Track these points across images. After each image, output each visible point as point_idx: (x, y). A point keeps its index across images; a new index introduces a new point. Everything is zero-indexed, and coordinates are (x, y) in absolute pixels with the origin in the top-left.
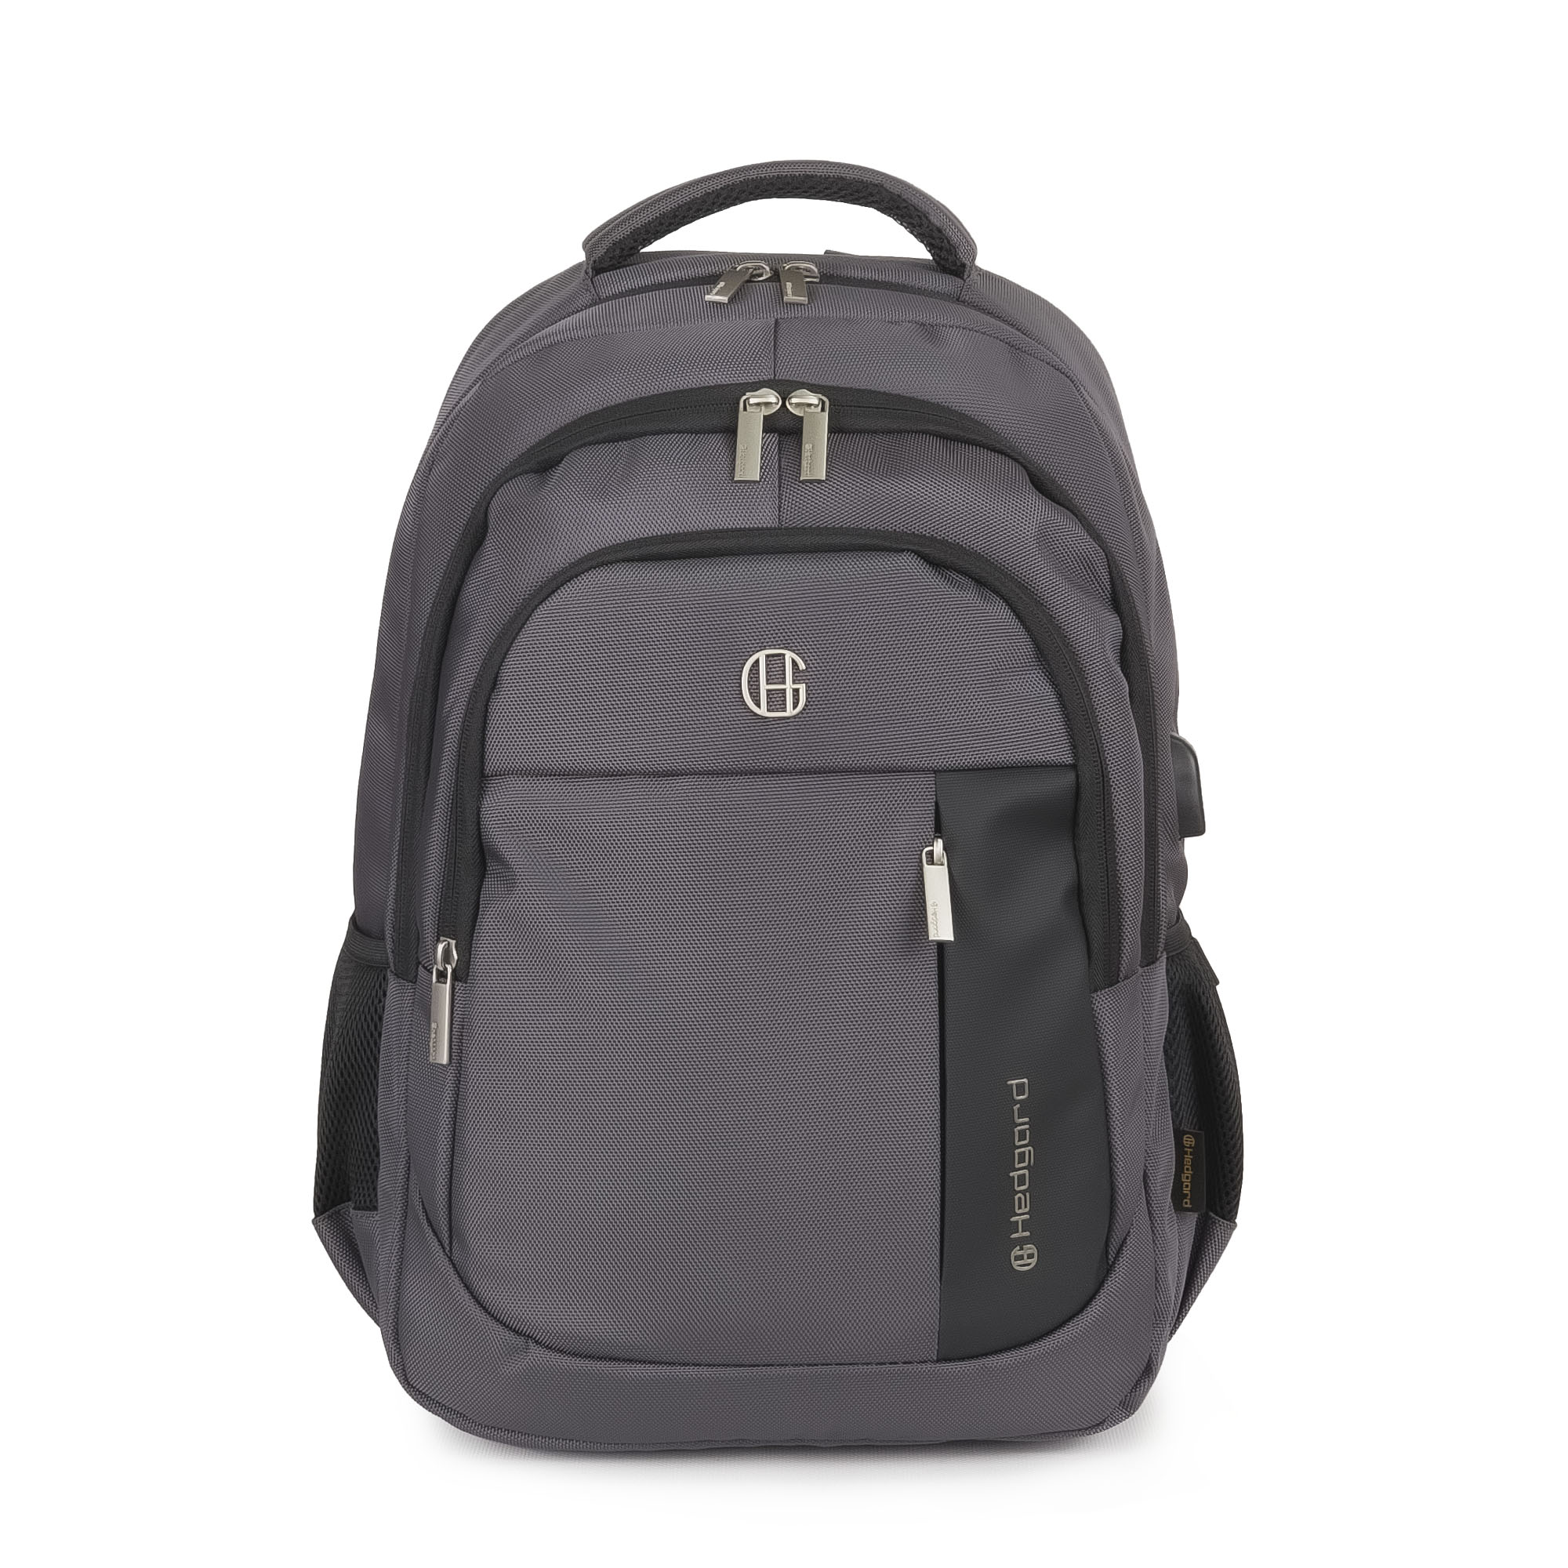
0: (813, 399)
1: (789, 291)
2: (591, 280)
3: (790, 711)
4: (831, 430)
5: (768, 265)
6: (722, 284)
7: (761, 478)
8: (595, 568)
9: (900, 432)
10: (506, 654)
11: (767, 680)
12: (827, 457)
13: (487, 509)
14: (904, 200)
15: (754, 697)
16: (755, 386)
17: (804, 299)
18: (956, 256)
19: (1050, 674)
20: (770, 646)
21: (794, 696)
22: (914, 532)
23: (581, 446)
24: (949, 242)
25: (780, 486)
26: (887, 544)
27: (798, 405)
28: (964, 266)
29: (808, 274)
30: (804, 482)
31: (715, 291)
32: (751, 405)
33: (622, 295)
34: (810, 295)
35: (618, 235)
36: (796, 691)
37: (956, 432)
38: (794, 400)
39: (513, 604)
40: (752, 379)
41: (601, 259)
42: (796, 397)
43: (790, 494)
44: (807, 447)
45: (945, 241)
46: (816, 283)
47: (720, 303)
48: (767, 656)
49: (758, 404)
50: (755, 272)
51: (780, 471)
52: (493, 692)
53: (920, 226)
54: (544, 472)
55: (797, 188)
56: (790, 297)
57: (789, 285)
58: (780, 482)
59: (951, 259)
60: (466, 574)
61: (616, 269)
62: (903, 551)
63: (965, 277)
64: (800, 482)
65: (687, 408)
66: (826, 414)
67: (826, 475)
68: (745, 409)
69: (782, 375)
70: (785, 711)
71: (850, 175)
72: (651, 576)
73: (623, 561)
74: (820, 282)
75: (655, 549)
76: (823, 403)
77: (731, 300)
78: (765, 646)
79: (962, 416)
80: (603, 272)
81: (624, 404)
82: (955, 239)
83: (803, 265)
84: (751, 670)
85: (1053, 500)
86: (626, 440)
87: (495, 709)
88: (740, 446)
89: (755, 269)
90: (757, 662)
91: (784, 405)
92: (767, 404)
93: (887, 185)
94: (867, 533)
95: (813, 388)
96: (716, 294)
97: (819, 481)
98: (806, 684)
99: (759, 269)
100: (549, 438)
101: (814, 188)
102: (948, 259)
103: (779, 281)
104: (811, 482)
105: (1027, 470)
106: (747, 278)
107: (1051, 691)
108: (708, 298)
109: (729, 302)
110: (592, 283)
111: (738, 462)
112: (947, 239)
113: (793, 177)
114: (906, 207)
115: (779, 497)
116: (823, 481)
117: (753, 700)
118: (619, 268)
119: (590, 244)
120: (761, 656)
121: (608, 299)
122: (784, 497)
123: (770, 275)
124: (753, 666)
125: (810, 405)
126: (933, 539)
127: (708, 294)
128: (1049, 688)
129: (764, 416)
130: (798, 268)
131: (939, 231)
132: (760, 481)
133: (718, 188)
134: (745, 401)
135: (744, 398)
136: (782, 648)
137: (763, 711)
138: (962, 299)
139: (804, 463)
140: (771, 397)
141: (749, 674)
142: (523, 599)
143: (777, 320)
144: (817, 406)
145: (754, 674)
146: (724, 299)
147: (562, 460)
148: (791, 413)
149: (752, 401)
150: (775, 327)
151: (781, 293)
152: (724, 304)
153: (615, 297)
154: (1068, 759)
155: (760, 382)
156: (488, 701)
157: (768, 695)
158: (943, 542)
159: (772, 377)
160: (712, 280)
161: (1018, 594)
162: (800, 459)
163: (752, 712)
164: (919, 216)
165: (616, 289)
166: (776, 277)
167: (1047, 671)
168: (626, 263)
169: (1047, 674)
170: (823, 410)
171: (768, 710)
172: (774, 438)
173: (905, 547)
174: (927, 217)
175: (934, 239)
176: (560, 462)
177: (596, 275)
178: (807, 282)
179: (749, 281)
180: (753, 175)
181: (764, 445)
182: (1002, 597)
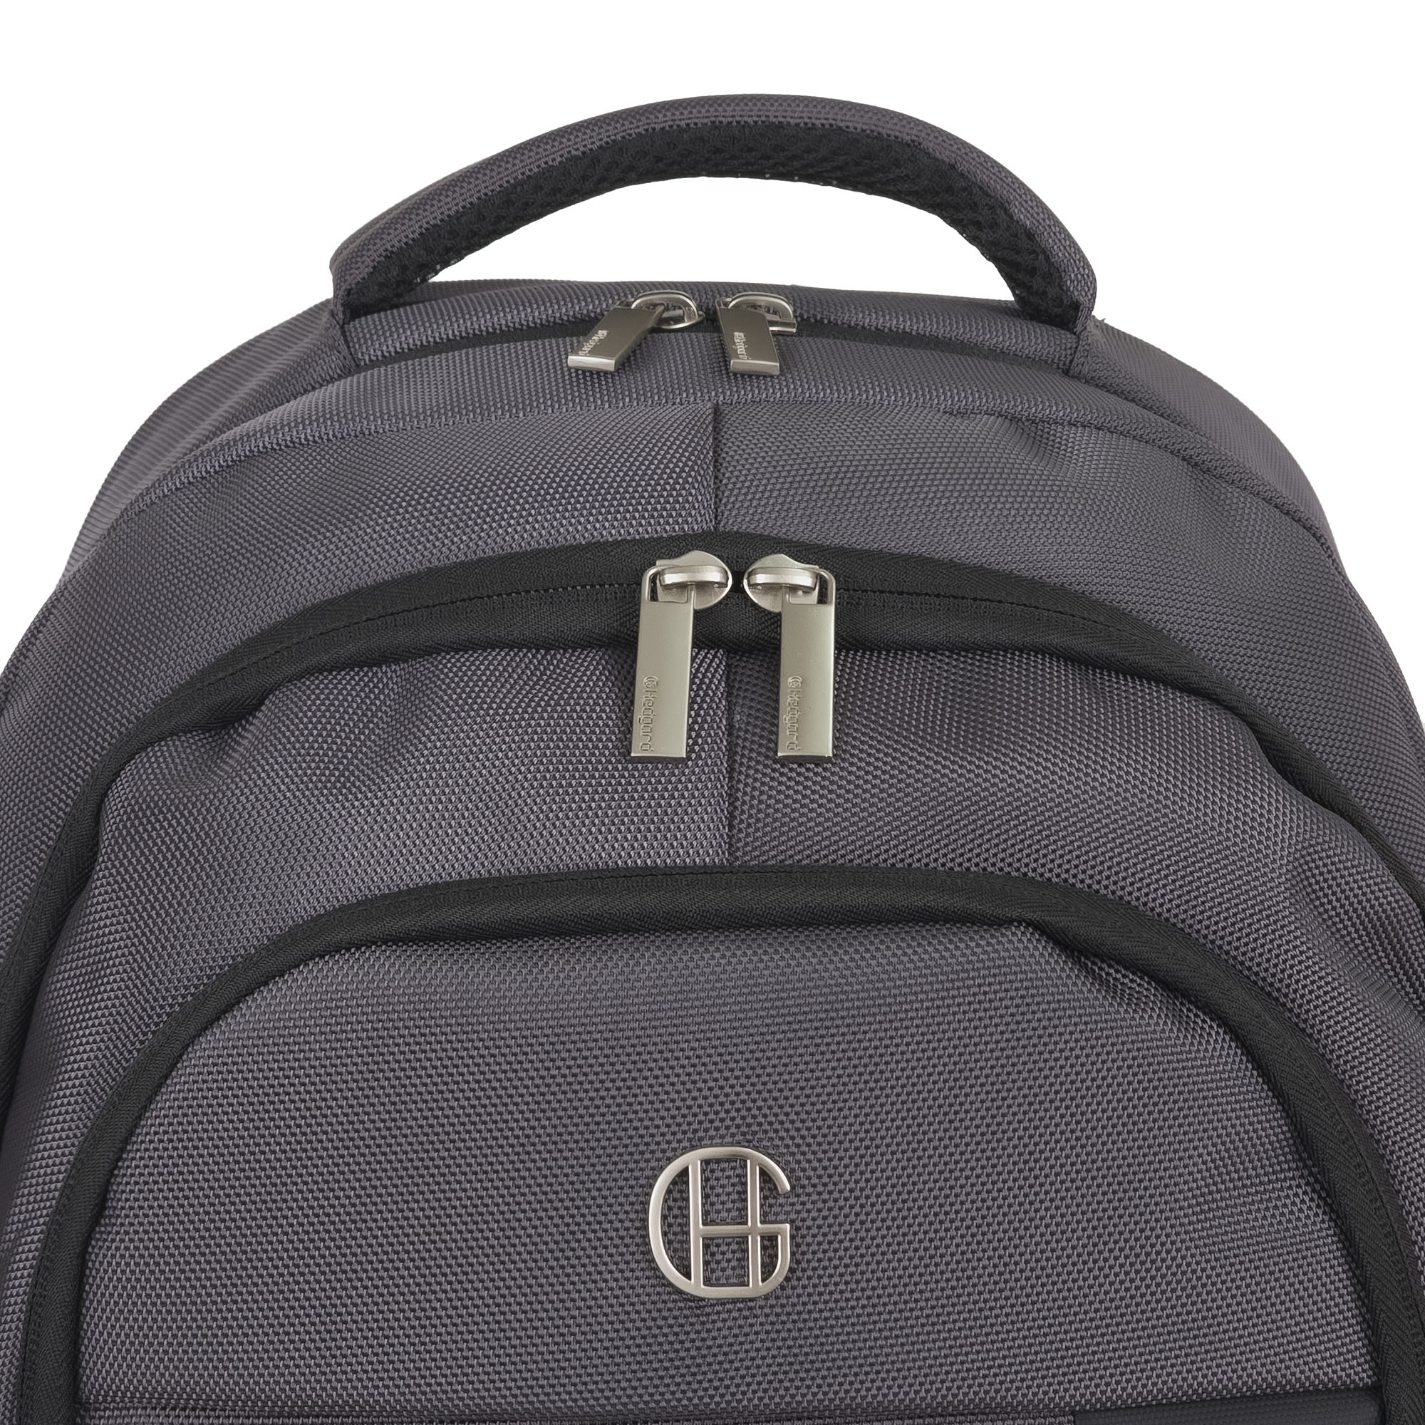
0: (801, 575)
1: (741, 349)
2: (342, 328)
3: (756, 1285)
4: (842, 645)
5: (693, 298)
6: (602, 334)
7: (690, 750)
8: (322, 957)
9: (988, 649)
10: (126, 1141)
11: (706, 1213)
12: (835, 703)
13: (99, 810)
14: (962, 175)
15: (675, 1250)
16: (676, 546)
17: (772, 365)
18: (1060, 287)
19: (1322, 1188)
20: (712, 1138)
21: (764, 1248)
22: (1025, 874)
23: (300, 676)
24: (1047, 259)
25: (731, 770)
26: (974, 906)
27: (770, 588)
28: (1076, 306)
29: (776, 318)
30: (785, 761)
31: (587, 348)
32: (668, 588)
33: (400, 356)
34: (783, 359)
35: (394, 241)
36: (770, 1243)
37: (1107, 649)
38: (761, 578)
39: (147, 1026)
40: (668, 530)
41: (363, 286)
42: (765, 570)
43: (754, 789)
44: (789, 682)
45: (1041, 257)
46: (791, 335)
47: (598, 373)
48: (706, 1162)
49: (682, 586)
50: (666, 315)
51: (730, 735)
52: (97, 1223)
53: (991, 227)
54: (224, 727)
55: (750, 150)
56: (742, 359)
57: (739, 337)
58: (731, 761)
59: (1052, 292)
60: (53, 945)
61: (391, 308)
62: (1001, 923)
63: (1079, 329)
64: (776, 761)
65: (528, 592)
66: (830, 611)
67: (835, 747)
68: (654, 597)
69: (735, 522)
70: (746, 1284)
71: (856, 124)
72: (445, 977)
73: (385, 943)
74: (799, 333)
75: (455, 916)
76: (823, 584)
77: (622, 366)
78: (700, 1139)
79: (1117, 615)
80: (366, 314)
81: (394, 582)
82: (1059, 255)
83: (763, 299)
84: (669, 1192)
85: (1309, 792)
86: (396, 662)
87: (105, 1256)
88: (642, 680)
89: (667, 309)
90: (684, 1173)
91: (737, 588)
92: (703, 586)
93: (929, 145)
94: (927, 878)
95: (802, 552)
96: (593, 352)
97: (819, 761)
98: (792, 1222)
99: (675, 308)
100: (235, 655)
101: (783, 150)
102: (1045, 293)
103: (717, 329)
104: (801, 761)
105: (1255, 731)
106: (651, 323)
107: (1323, 1221)
108: (574, 360)
109: (617, 370)
110: (344, 334)
111: (639, 714)
112: (1044, 252)
113: (743, 126)
114: (964, 189)
115: (730, 795)
116: (828, 760)
117: (671, 1259)
118: (397, 306)
119: (344, 262)
120: (692, 1160)
121: (374, 364)
122: (739, 795)
123: (697, 319)
124: (674, 1182)
125: (794, 589)
126: (1068, 890)
127: (575, 352)
128: (1316, 1215)
129: (696, 612)
130: (754, 306)
131: (1030, 235)
132: (689, 758)
133: (594, 147)
134: (653, 579)
135: (652, 571)
136: (739, 1144)
137: (695, 1285)
138: (1075, 370)
139: (785, 719)
140: (713, 571)
141: (665, 1201)
142: (169, 1015)
143: (717, 411)
144: (807, 590)
145: (675, 1200)
146: (607, 363)
147: (262, 703)
148: (754, 604)
149: (670, 579)
150: (715, 420)
151: (724, 354)
152: (606, 373)
153: (386, 360)
154: (1362, 1374)
155: (686, 536)
156: (87, 1243)
157: (706, 1247)
158: (1093, 898)
159: (712, 525)
160: (580, 327)
161: (1258, 1017)
162: (777, 709)
163: (670, 1284)
164: (991, 208)
165: (391, 345)
166: (710, 322)
167: (1317, 1181)
168: (407, 298)
169: (1318, 1187)
170: (822, 600)
171: (708, 1282)
172: (717, 662)
173: (1015, 915)
174: (1006, 210)
175: (1018, 252)
176: (257, 707)
177: (353, 318)
178: (775, 334)
179: (656, 330)
180: (661, 122)
181: (698, 670)
182: (1223, 1022)
